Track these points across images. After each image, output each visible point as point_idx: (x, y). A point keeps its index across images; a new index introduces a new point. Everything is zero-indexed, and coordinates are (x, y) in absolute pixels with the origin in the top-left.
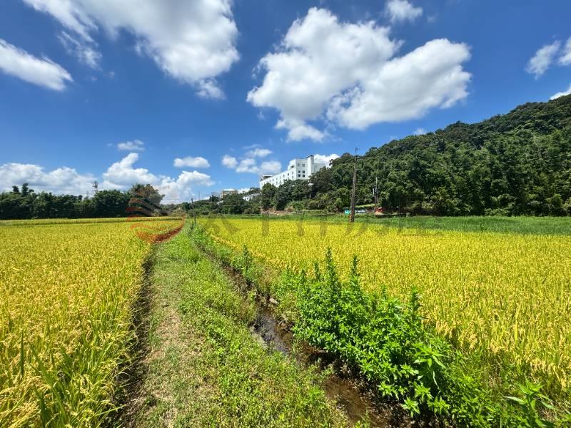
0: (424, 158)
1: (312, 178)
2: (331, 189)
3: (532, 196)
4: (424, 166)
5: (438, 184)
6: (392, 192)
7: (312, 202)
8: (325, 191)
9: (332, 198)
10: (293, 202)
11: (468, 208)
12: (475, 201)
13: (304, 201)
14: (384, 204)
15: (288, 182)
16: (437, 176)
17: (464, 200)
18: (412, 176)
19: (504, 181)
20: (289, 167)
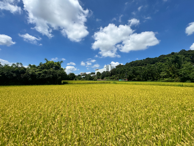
0: (135, 69)
1: (111, 71)
2: (116, 74)
3: (155, 77)
4: (135, 71)
5: (138, 74)
6: (129, 76)
7: (111, 77)
8: (114, 75)
9: (116, 77)
10: (105, 77)
11: (144, 80)
12: (145, 78)
13: (109, 77)
14: (128, 78)
15: (104, 72)
16: (138, 73)
17: (143, 78)
18: (133, 72)
19: (150, 74)
20: (104, 67)
